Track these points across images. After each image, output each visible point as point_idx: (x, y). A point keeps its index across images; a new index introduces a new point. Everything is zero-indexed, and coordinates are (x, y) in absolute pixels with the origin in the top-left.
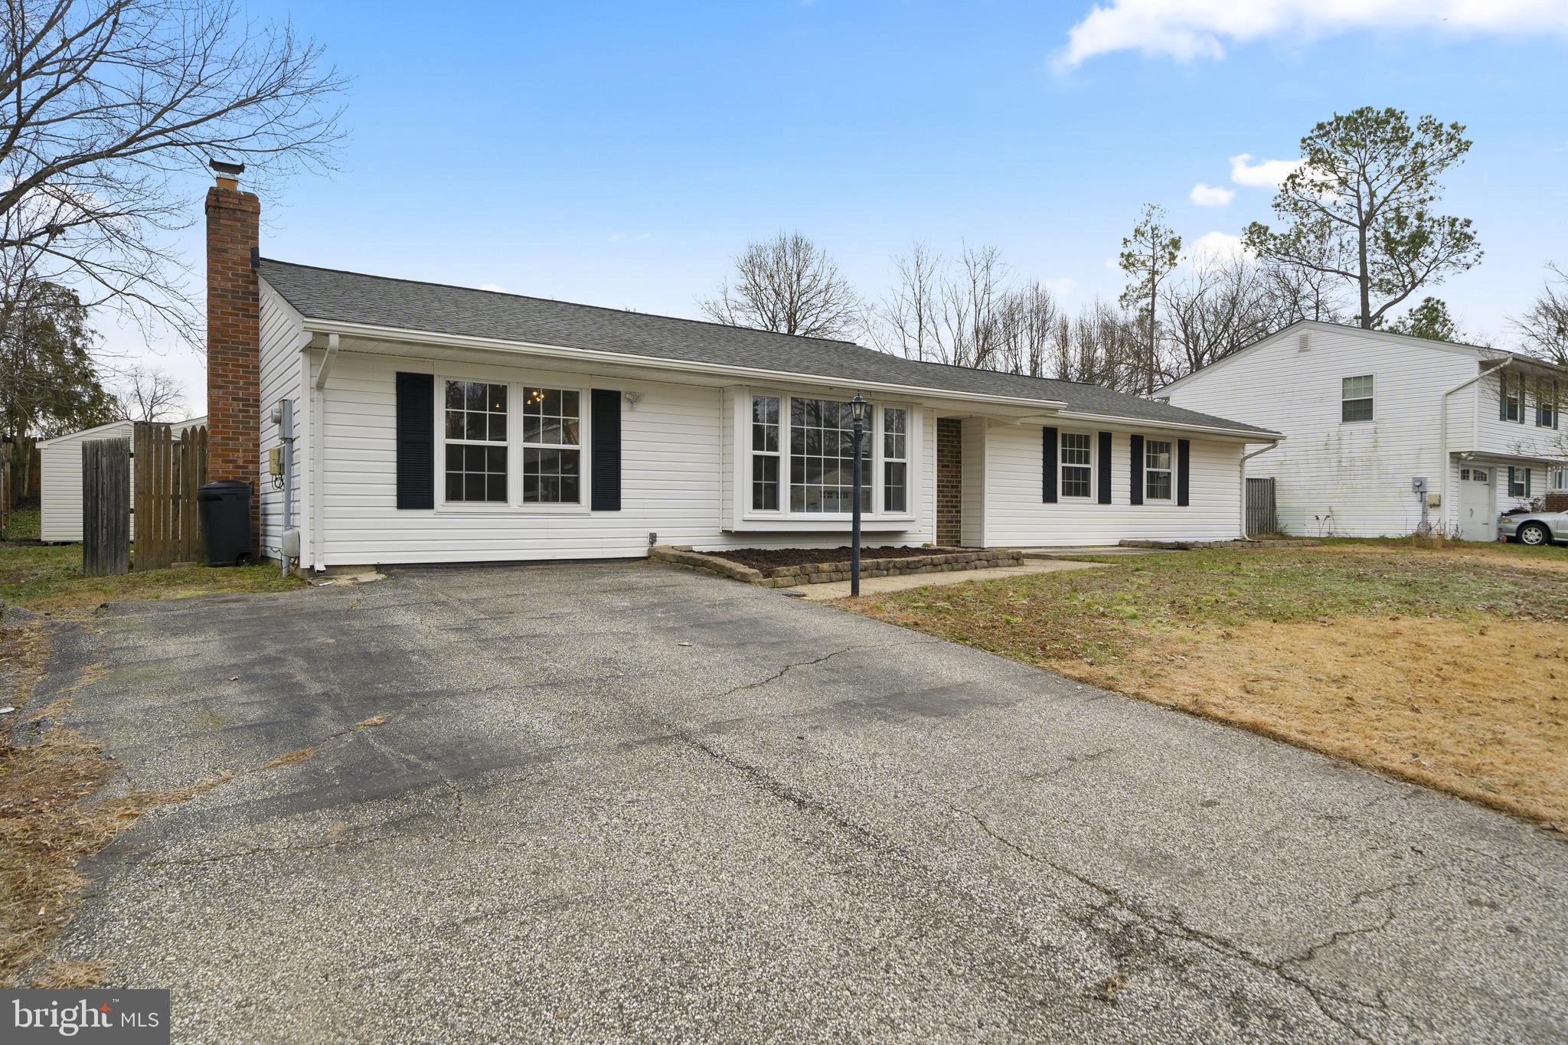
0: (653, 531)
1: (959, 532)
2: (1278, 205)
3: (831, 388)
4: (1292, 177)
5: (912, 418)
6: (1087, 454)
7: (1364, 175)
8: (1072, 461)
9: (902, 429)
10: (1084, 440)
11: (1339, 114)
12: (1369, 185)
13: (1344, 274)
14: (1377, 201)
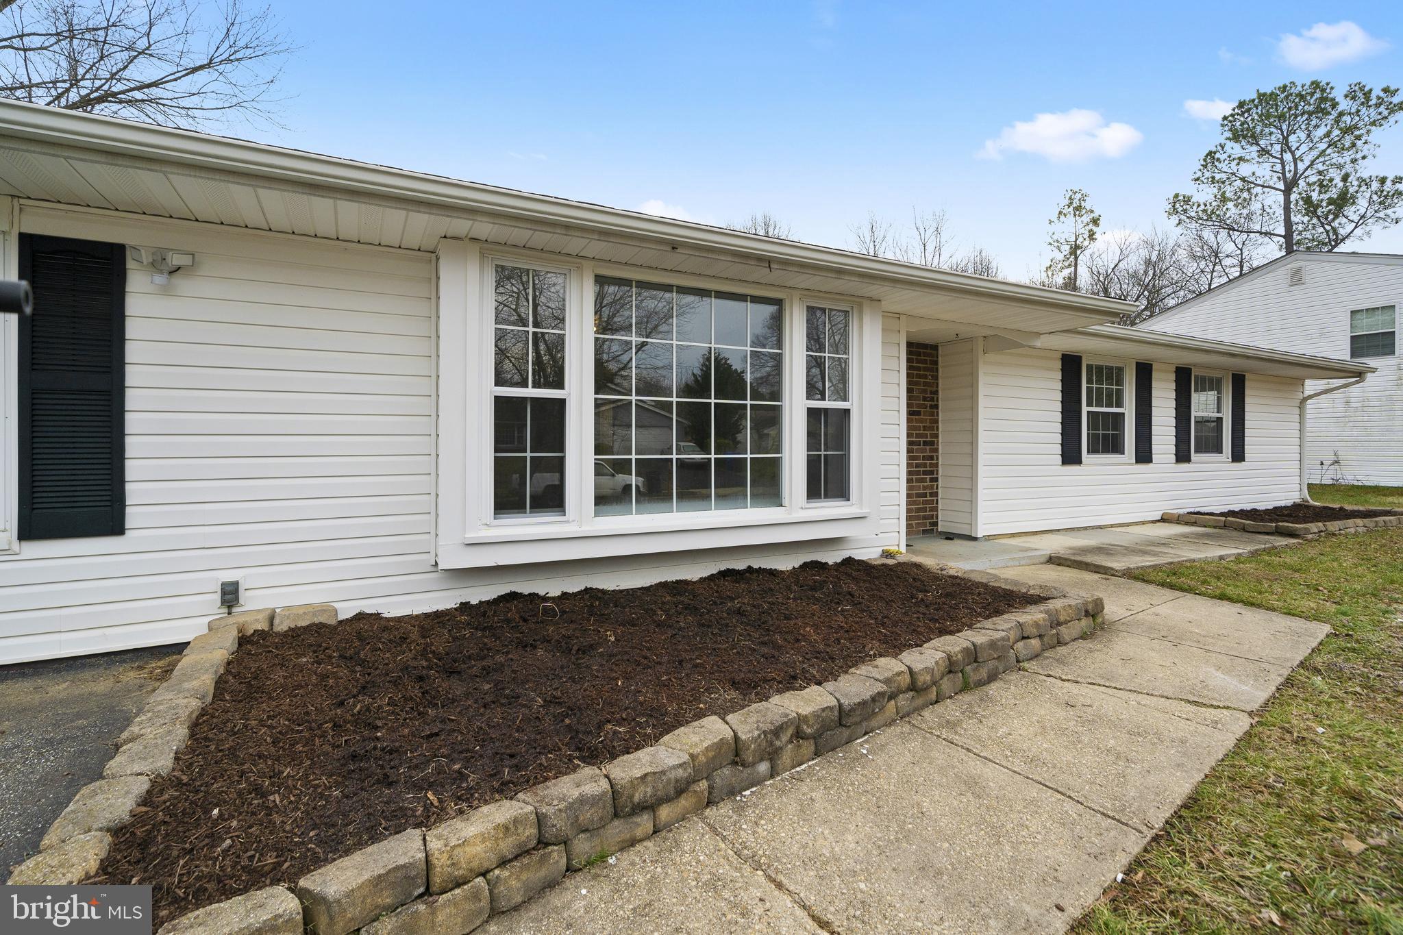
0: (229, 576)
1: (936, 509)
2: (1198, 179)
3: (674, 246)
4: (1210, 153)
5: (861, 327)
6: (1120, 394)
7: (1287, 144)
8: (1099, 404)
9: (842, 345)
10: (1112, 374)
11: (1262, 91)
12: (1293, 153)
13: (1266, 234)
14: (1301, 166)
